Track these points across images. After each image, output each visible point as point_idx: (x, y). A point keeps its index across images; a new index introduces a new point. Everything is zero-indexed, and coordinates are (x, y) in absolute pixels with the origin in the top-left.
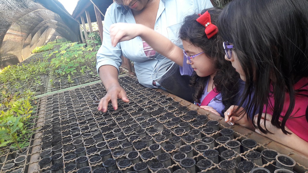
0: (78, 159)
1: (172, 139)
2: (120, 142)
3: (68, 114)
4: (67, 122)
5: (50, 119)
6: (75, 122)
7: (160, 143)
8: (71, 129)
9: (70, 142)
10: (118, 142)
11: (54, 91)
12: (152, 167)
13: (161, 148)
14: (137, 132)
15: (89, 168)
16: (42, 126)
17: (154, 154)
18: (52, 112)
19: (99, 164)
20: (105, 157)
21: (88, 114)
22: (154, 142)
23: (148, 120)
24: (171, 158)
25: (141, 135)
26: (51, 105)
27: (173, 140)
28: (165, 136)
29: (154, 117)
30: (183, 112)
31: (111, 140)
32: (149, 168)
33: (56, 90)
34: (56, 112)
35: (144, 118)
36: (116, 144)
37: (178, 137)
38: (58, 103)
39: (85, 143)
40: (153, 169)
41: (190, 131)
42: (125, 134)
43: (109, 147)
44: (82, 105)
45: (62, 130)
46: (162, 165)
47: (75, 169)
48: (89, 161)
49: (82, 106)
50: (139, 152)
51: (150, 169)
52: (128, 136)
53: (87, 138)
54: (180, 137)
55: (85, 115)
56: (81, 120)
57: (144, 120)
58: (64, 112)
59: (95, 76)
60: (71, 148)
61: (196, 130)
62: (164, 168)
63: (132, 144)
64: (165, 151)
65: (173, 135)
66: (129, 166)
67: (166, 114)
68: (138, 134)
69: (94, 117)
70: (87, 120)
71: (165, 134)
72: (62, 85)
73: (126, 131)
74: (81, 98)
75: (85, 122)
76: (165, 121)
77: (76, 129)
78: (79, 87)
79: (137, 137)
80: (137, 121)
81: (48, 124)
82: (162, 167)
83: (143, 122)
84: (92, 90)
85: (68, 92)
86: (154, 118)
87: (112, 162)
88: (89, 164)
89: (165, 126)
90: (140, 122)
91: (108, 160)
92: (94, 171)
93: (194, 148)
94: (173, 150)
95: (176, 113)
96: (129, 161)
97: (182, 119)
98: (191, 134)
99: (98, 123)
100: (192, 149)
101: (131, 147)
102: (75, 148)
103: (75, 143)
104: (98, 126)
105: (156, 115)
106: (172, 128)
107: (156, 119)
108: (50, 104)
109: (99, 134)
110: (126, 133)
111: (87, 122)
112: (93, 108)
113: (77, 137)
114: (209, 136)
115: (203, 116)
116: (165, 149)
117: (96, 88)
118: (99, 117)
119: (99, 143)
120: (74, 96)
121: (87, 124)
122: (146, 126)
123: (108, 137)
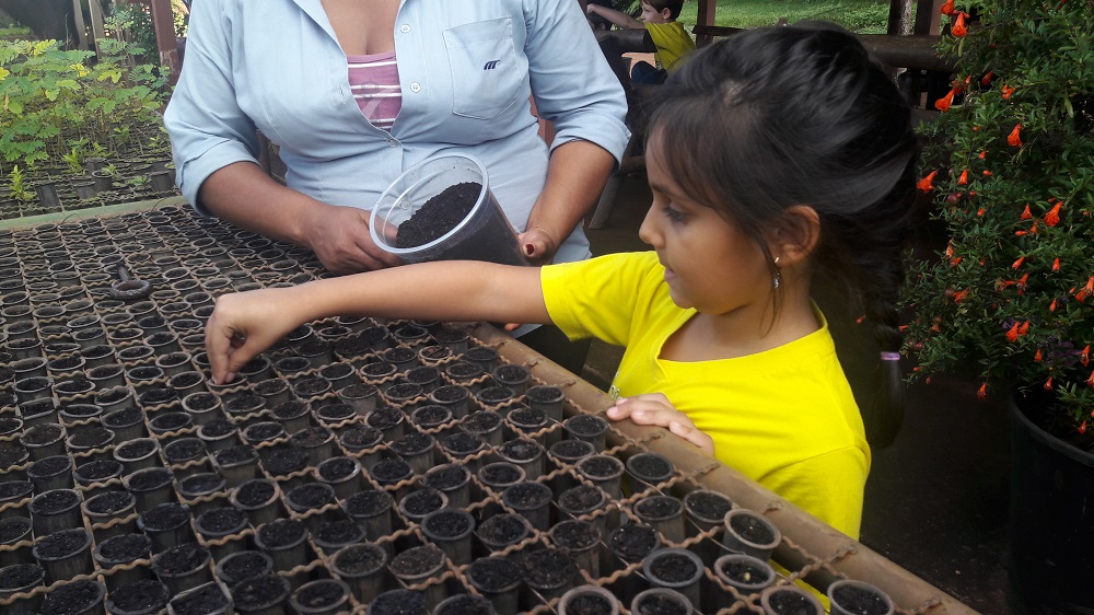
0: (42, 499)
1: (404, 443)
2: (211, 446)
3: (7, 326)
6: (33, 359)
7: (358, 455)
8: (15, 383)
9: (9, 435)
10: (200, 444)
12: (322, 539)
13: (361, 472)
14: (276, 412)
15: (83, 536)
17: (333, 492)
19: (125, 521)
20: (147, 496)
21: (90, 330)
22: (336, 451)
23: (322, 372)
24: (392, 509)
25: (289, 424)
27: (408, 446)
28: (378, 430)
29: (345, 361)
30: (451, 352)
31: (172, 434)
32: (311, 542)
35: (305, 363)
36: (194, 450)
37: (426, 436)
39: (72, 442)
40: (325, 545)
41: (468, 419)
42: (228, 415)
43: (167, 460)
44: (64, 294)
46: (358, 533)
47: (28, 537)
48: (84, 509)
49: (67, 297)
50: (281, 483)
51: (314, 546)
52: (242, 425)
53: (82, 422)
54: (433, 438)
55: (74, 335)
56: (58, 350)
57: (308, 368)
59: (122, 181)
60: (15, 459)
61: (489, 415)
62: (363, 541)
63: (255, 453)
64: (374, 482)
65: (407, 427)
66: (237, 533)
67: (388, 355)
68: (279, 421)
69: (111, 344)
70: (85, 354)
71: (378, 425)
73: (235, 405)
74: (63, 266)
75: (74, 361)
76: (384, 379)
77: (38, 384)
78: (55, 218)
79: (274, 431)
80: (279, 373)
82: (360, 538)
83: (301, 376)
84: (109, 236)
85: (10, 236)
86: (345, 365)
87: (173, 516)
88: (86, 519)
89: (383, 395)
90: (289, 376)
91: (159, 509)
92: (104, 546)
93: (474, 476)
94: (403, 482)
95: (424, 353)
96: (240, 515)
97: (446, 374)
98: (470, 427)
99: (128, 368)
100: (468, 479)
101: (251, 464)
102: (29, 459)
103: (33, 437)
104: (127, 379)
105: (354, 355)
106: (408, 405)
107: (353, 367)
109: (127, 410)
110: (233, 415)
111: (83, 359)
112: (108, 309)
113: (39, 415)
114: (527, 437)
115: (517, 368)
116: (373, 479)
117: (125, 231)
118: (131, 344)
119: (125, 443)
120: (33, 255)
121: (80, 369)
122: (310, 392)
123: (162, 424)
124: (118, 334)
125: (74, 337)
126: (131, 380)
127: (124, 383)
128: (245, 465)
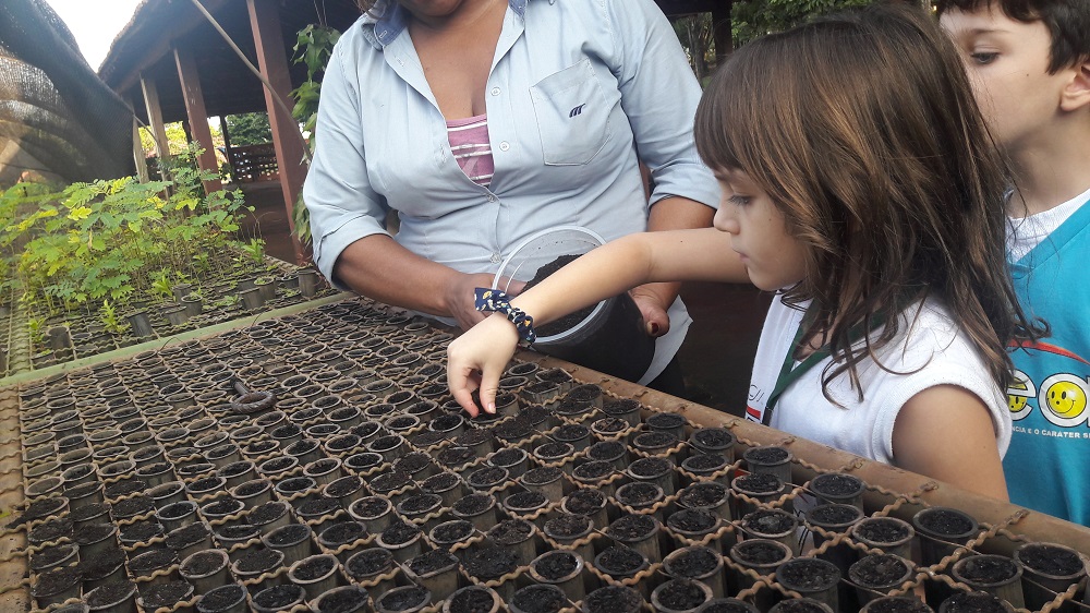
1: (621, 528)
3: (132, 454)
4: (132, 484)
5: (50, 477)
6: (166, 485)
7: (572, 547)
8: (157, 512)
9: (166, 568)
10: (386, 554)
11: (47, 365)
13: (585, 567)
14: (458, 509)
16: (20, 504)
17: (562, 592)
18: (57, 448)
21: (221, 448)
22: (542, 547)
23: (491, 460)
25: (476, 521)
26: (42, 421)
27: (626, 530)
28: (585, 516)
29: (511, 446)
30: (627, 423)
31: (348, 547)
33: (54, 364)
34: (71, 448)
36: (381, 562)
37: (643, 517)
38: (77, 411)
39: (238, 568)
41: (686, 493)
42: (404, 518)
43: (352, 576)
44: (181, 416)
45: (118, 519)
49: (186, 418)
50: (495, 588)
52: (424, 527)
53: (243, 545)
54: (653, 519)
55: (206, 454)
56: (193, 472)
57: (474, 458)
58: (108, 446)
59: (211, 304)
61: (708, 486)
63: (453, 557)
64: (607, 577)
65: (615, 513)
67: (561, 430)
68: (464, 518)
69: (247, 460)
70: (223, 473)
71: (581, 511)
72: (76, 345)
73: (409, 507)
74: (173, 389)
75: (214, 482)
76: (564, 460)
77: (182, 509)
78: (152, 346)
79: (465, 530)
80: (444, 467)
81: (45, 497)
83: (469, 467)
84: (213, 355)
85: (112, 367)
86: (514, 450)
89: (572, 477)
90: (456, 469)
93: (726, 558)
94: (641, 573)
95: (598, 428)
97: (634, 447)
98: (692, 502)
99: (275, 482)
100: (721, 562)
101: (451, 570)
102: (195, 592)
103: (195, 566)
104: (278, 494)
105: (519, 438)
106: (604, 485)
107: (525, 452)
108: (41, 415)
110: (409, 517)
111: (224, 480)
112: (234, 425)
114: (769, 506)
115: (717, 431)
116: (603, 573)
117: (228, 348)
118: (271, 457)
119: (298, 563)
120: (140, 382)
121: (222, 488)
122: (488, 482)
123: (334, 537)
124: (252, 448)
125: (206, 457)
126: (282, 494)
127: (275, 499)
128: (446, 572)
